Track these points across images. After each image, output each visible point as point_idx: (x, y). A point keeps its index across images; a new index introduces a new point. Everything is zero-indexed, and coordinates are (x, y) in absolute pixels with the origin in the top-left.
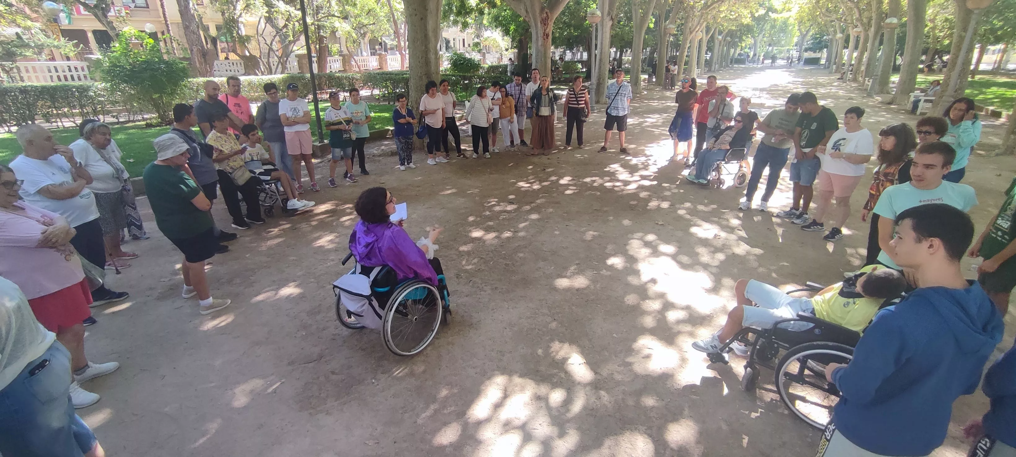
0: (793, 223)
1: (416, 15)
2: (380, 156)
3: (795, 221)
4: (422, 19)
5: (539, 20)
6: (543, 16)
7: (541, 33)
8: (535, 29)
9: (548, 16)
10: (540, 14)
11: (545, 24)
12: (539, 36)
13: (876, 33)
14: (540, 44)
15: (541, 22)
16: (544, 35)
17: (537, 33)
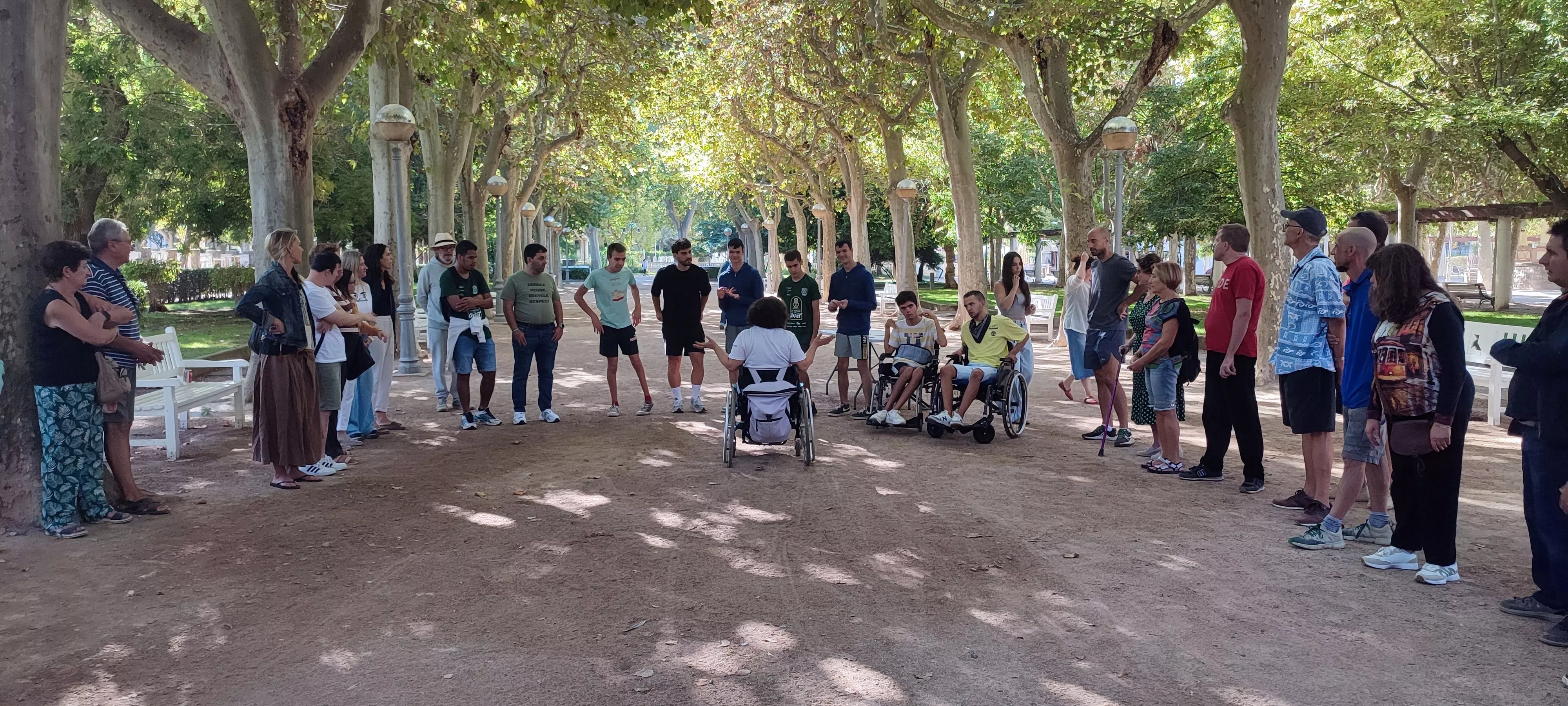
5: (276, 109)
6: (287, 98)
7: (282, 149)
8: (260, 134)
9: (303, 101)
10: (279, 95)
11: (294, 124)
12: (277, 154)
13: (861, 211)
14: (281, 177)
15: (281, 116)
16: (293, 154)
17: (269, 147)
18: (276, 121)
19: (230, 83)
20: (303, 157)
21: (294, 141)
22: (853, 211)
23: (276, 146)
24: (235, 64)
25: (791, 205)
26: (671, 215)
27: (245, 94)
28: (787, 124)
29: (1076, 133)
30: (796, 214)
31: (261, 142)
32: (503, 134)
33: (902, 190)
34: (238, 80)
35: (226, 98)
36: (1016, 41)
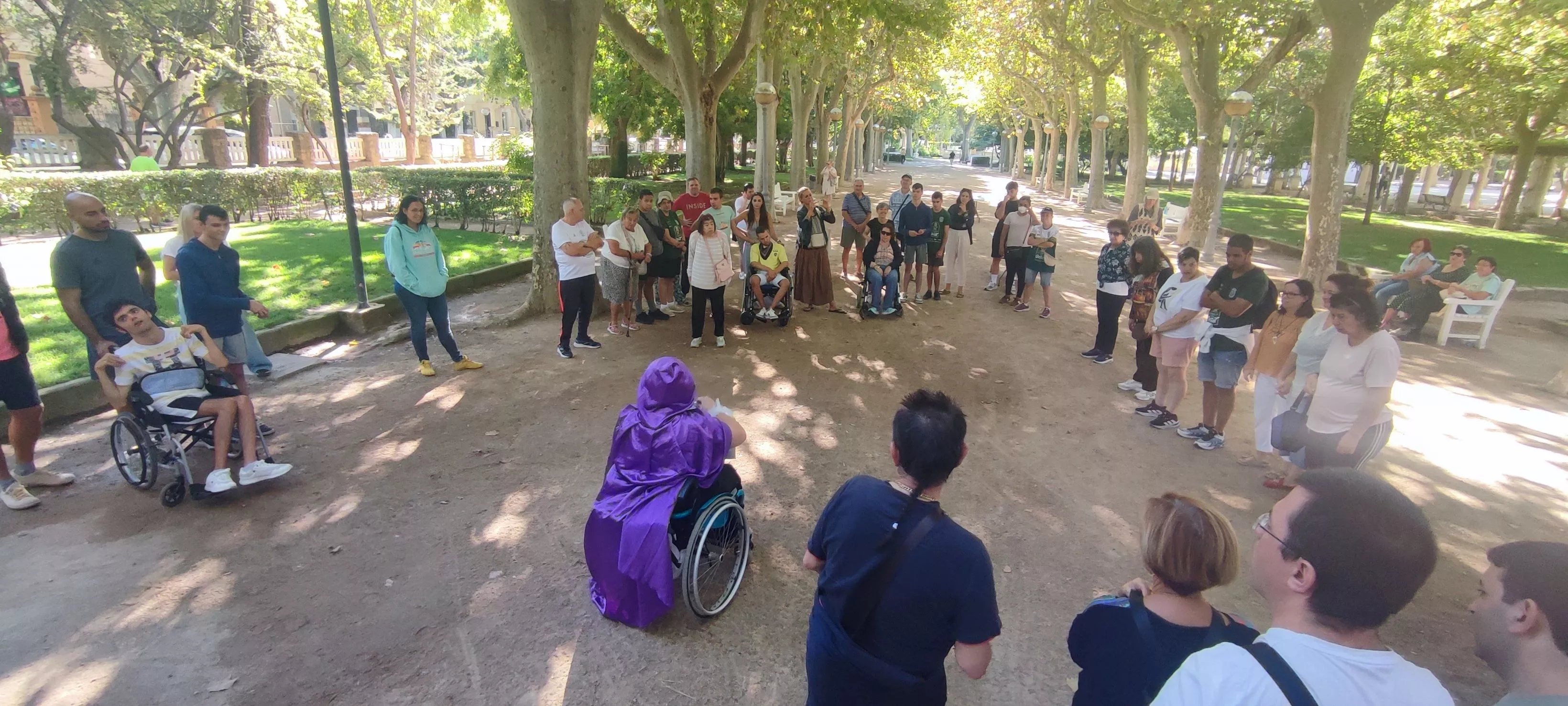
0: (1196, 446)
1: (553, 82)
2: (488, 328)
3: (1200, 444)
4: (564, 89)
5: (698, 95)
6: (704, 89)
7: (701, 117)
8: (691, 109)
9: (712, 91)
10: (700, 87)
11: (707, 103)
12: (699, 120)
13: (1075, 132)
14: (700, 132)
15: (701, 99)
16: (706, 119)
17: (695, 116)
18: (698, 102)
19: (677, 82)
20: (711, 120)
21: (707, 113)
22: (1069, 132)
23: (698, 115)
24: (680, 71)
25: (1034, 123)
26: (960, 120)
27: (684, 87)
28: (1035, 67)
29: (1217, 96)
30: (1035, 128)
31: (691, 113)
32: (843, 81)
33: (1099, 123)
34: (681, 80)
35: (675, 90)
36: (1179, 29)
